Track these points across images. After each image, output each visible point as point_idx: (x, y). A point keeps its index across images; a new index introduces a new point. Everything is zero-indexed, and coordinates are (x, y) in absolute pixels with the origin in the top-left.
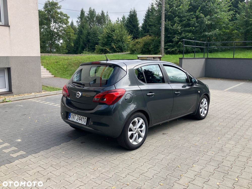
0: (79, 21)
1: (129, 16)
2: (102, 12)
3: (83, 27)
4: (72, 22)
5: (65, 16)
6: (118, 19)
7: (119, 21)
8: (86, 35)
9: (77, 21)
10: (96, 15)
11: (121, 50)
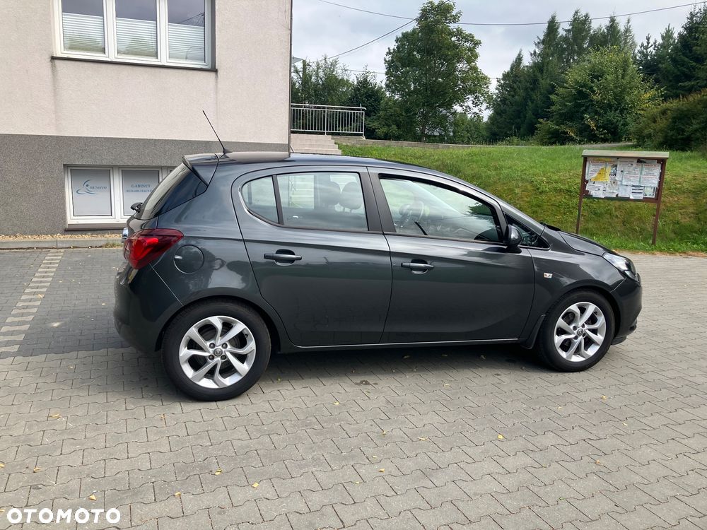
0: (538, 52)
1: (686, 29)
2: (613, 20)
3: (542, 70)
4: (519, 55)
5: (469, 38)
6: (648, 39)
7: (650, 45)
8: (546, 92)
9: (535, 52)
10: (592, 31)
11: (613, 134)
